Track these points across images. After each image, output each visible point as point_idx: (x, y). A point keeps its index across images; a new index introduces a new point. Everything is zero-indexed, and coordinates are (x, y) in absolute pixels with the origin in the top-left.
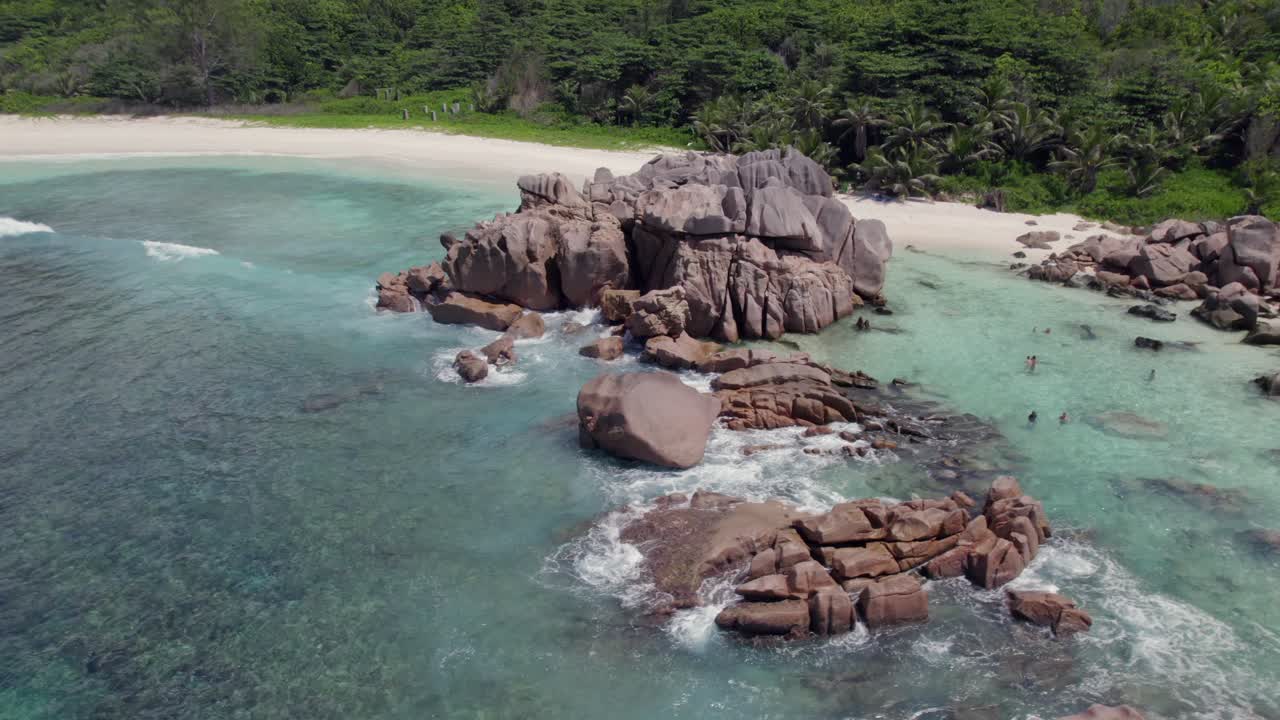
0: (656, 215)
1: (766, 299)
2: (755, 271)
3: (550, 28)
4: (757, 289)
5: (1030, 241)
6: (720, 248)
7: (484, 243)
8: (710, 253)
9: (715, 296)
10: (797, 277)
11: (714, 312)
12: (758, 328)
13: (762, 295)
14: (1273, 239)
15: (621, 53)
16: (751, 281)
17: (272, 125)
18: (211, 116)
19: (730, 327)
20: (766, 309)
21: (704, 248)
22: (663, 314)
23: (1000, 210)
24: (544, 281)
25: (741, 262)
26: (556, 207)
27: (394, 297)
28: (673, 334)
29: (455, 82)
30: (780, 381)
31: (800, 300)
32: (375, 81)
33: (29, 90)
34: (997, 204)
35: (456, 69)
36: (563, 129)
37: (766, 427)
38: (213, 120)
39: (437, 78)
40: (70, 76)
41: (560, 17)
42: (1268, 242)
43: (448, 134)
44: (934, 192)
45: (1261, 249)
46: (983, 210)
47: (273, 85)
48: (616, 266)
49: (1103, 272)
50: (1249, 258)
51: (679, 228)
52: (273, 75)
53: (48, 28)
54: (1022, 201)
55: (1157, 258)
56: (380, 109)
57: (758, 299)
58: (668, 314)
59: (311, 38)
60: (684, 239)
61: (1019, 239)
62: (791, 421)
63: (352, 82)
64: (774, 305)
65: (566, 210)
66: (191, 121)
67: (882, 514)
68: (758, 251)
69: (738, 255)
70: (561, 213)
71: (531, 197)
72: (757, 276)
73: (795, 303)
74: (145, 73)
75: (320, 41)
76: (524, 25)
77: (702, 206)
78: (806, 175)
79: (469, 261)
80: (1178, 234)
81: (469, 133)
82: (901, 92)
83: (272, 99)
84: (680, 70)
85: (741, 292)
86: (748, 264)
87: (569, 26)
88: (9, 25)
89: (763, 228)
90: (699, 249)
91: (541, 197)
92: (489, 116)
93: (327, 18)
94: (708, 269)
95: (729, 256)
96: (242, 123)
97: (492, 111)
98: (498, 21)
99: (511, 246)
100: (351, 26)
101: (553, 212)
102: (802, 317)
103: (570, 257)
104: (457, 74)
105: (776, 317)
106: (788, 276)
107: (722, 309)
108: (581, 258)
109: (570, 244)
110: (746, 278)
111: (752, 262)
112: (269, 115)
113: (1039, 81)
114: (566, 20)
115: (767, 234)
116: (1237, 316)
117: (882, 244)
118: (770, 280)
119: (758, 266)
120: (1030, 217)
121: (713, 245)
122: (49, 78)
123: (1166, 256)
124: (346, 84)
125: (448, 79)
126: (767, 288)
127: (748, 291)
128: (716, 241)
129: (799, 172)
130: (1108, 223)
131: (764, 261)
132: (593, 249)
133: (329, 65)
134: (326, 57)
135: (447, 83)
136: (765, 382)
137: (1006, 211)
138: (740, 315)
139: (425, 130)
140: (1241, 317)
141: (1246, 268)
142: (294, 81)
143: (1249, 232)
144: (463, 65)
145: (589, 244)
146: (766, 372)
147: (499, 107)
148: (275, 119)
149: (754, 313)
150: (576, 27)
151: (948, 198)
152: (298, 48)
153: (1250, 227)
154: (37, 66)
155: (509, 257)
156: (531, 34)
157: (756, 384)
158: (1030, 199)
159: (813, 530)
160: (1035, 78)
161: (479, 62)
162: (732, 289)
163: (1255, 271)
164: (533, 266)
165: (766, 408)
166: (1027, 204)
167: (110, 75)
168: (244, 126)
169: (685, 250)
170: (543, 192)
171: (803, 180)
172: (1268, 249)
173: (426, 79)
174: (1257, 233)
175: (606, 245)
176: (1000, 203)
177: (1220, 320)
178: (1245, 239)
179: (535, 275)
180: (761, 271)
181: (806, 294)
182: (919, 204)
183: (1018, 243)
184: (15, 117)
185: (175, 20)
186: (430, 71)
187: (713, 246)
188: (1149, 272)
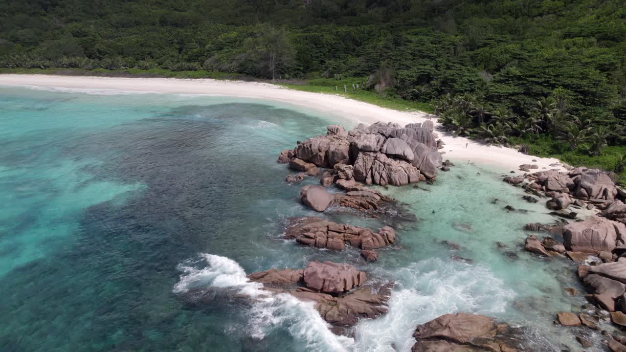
0: (356, 142)
1: (382, 173)
2: (379, 164)
3: (410, 52)
4: (379, 170)
5: (524, 167)
6: (370, 156)
7: (305, 145)
8: (366, 157)
9: (366, 170)
10: (394, 168)
11: (364, 175)
12: (378, 182)
14: (596, 179)
15: (419, 71)
16: (378, 167)
17: (290, 88)
18: (271, 83)
19: (369, 180)
20: (381, 176)
21: (366, 155)
22: (344, 172)
23: (526, 154)
24: (323, 159)
25: (376, 161)
26: (335, 136)
27: (283, 157)
28: (348, 179)
29: (365, 73)
30: (363, 196)
31: (394, 175)
32: (335, 71)
33: (220, 70)
34: (525, 151)
35: (366, 69)
36: (389, 100)
38: (271, 85)
39: (358, 72)
40: (232, 66)
41: (418, 47)
42: (594, 180)
43: (347, 98)
44: (505, 143)
45: (591, 183)
46: (520, 153)
47: (299, 70)
48: (344, 157)
50: (584, 185)
51: (360, 148)
52: (300, 66)
53: (232, 45)
54: (537, 151)
55: (552, 180)
56: (330, 84)
57: (379, 173)
58: (346, 173)
59: (317, 51)
60: (361, 151)
61: (520, 166)
63: (327, 71)
64: (384, 176)
65: (338, 137)
66: (264, 85)
68: (383, 157)
69: (376, 158)
70: (336, 138)
71: (330, 132)
72: (380, 166)
73: (392, 176)
74: (255, 65)
75: (320, 52)
76: (400, 50)
78: (422, 134)
79: (301, 149)
81: (354, 98)
82: (503, 101)
83: (296, 76)
84: (439, 80)
85: (374, 170)
86: (378, 162)
87: (419, 51)
88: (221, 45)
90: (364, 155)
91: (332, 132)
92: (366, 92)
93: (325, 42)
94: (365, 162)
95: (373, 158)
96: (280, 87)
97: (368, 89)
98: (389, 48)
99: (312, 147)
100: (334, 46)
101: (334, 138)
102: (394, 180)
103: (330, 152)
104: (366, 71)
105: (384, 179)
106: (391, 167)
107: (367, 174)
108: (333, 153)
109: (332, 148)
110: (376, 166)
111: (380, 161)
112: (290, 84)
113: (574, 100)
114: (420, 48)
115: (389, 153)
117: (437, 161)
118: (385, 167)
119: (381, 163)
120: (535, 158)
122: (226, 66)
123: (557, 180)
124: (325, 70)
125: (362, 72)
126: (383, 170)
127: (376, 170)
128: (369, 153)
131: (384, 161)
132: (337, 151)
133: (322, 62)
134: (321, 59)
135: (362, 74)
136: (358, 196)
137: (528, 154)
138: (373, 176)
139: (340, 95)
140: (557, 205)
142: (307, 68)
143: (587, 175)
144: (369, 67)
145: (336, 149)
146: (360, 193)
147: (371, 88)
148: (292, 86)
149: (377, 177)
150: (423, 51)
151: (509, 146)
152: (311, 55)
153: (588, 173)
154: (224, 61)
155: (311, 150)
156: (402, 54)
157: (356, 196)
160: (572, 98)
161: (376, 65)
162: (372, 168)
163: (586, 191)
164: (320, 153)
166: (539, 153)
167: (244, 66)
168: (280, 88)
169: (361, 155)
172: (594, 183)
173: (354, 71)
174: (590, 176)
175: (340, 150)
176: (527, 151)
177: (550, 206)
179: (320, 156)
180: (381, 164)
181: (396, 174)
182: (495, 147)
183: (518, 167)
184: (214, 80)
185: (264, 50)
186: (356, 68)
187: (368, 154)
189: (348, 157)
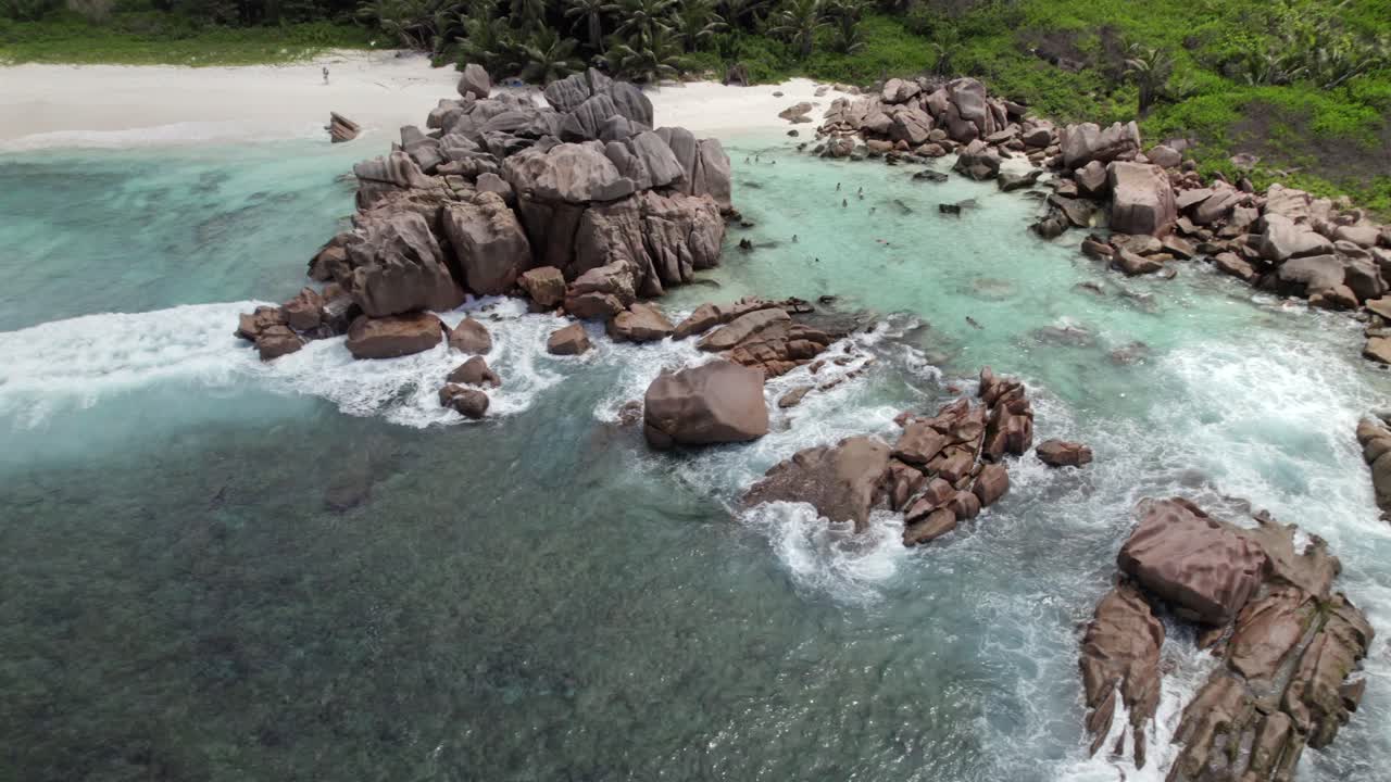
0: (546, 186)
1: (678, 246)
2: (665, 224)
4: (669, 239)
5: (793, 116)
6: (630, 209)
8: (622, 216)
10: (694, 218)
11: (640, 272)
12: (678, 276)
13: (675, 244)
14: (982, 96)
16: (663, 233)
19: (656, 281)
20: (678, 253)
21: (615, 214)
22: (617, 291)
23: (745, 84)
25: (649, 217)
26: (414, 193)
28: (629, 307)
30: (759, 329)
31: (701, 239)
34: (741, 79)
37: (778, 374)
42: (980, 99)
44: (680, 74)
45: (976, 105)
46: (730, 86)
48: (520, 247)
49: (870, 141)
50: (971, 114)
51: (584, 197)
55: (909, 123)
57: (672, 249)
58: (622, 290)
60: (592, 208)
61: (781, 115)
62: (792, 363)
64: (685, 251)
65: (425, 193)
67: (946, 425)
68: (658, 203)
69: (645, 212)
70: (422, 198)
71: (377, 186)
72: (667, 228)
73: (698, 244)
77: (595, 169)
80: (908, 95)
85: (658, 246)
86: (656, 219)
89: (654, 178)
90: (611, 215)
91: (390, 183)
94: (626, 233)
95: (638, 215)
101: (413, 199)
102: (704, 253)
105: (687, 261)
106: (688, 220)
107: (646, 268)
108: (489, 248)
109: (474, 237)
110: (657, 232)
111: (659, 215)
115: (659, 184)
116: (988, 170)
117: (724, 161)
118: (676, 228)
119: (663, 217)
120: (773, 88)
121: (624, 208)
123: (914, 120)
126: (676, 237)
127: (663, 244)
128: (625, 204)
129: (621, 99)
130: (838, 84)
131: (665, 211)
132: (501, 237)
136: (750, 334)
137: (751, 85)
138: (662, 270)
140: (990, 170)
141: (971, 123)
143: (967, 92)
145: (494, 232)
146: (746, 325)
149: (672, 263)
151: (693, 77)
153: (966, 88)
157: (745, 339)
158: (766, 70)
159: (913, 454)
162: (649, 246)
165: (772, 359)
169: (599, 219)
170: (391, 178)
171: (628, 107)
172: (981, 104)
174: (971, 92)
176: (744, 78)
177: (978, 175)
178: (966, 98)
179: (444, 278)
180: (668, 222)
181: (703, 232)
182: (672, 89)
183: (782, 120)
188: (907, 136)
189: (527, 243)
